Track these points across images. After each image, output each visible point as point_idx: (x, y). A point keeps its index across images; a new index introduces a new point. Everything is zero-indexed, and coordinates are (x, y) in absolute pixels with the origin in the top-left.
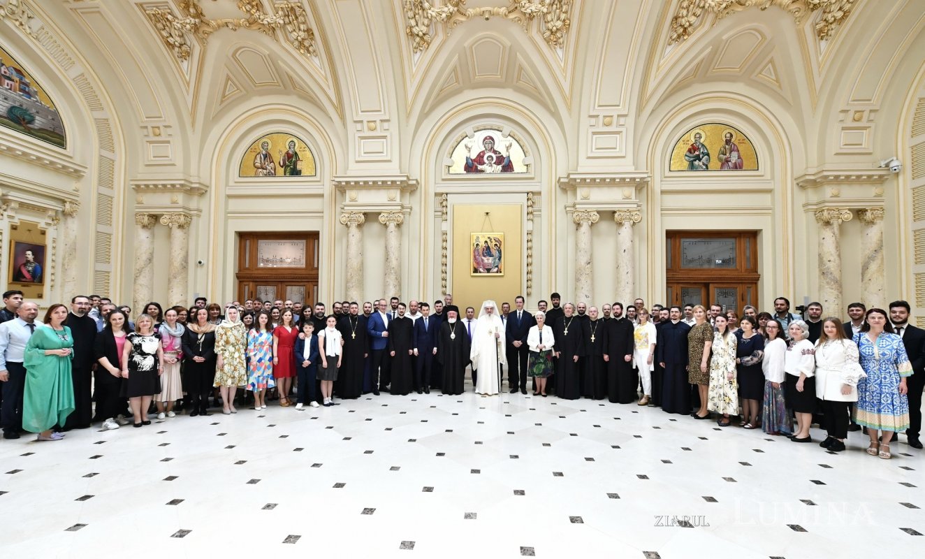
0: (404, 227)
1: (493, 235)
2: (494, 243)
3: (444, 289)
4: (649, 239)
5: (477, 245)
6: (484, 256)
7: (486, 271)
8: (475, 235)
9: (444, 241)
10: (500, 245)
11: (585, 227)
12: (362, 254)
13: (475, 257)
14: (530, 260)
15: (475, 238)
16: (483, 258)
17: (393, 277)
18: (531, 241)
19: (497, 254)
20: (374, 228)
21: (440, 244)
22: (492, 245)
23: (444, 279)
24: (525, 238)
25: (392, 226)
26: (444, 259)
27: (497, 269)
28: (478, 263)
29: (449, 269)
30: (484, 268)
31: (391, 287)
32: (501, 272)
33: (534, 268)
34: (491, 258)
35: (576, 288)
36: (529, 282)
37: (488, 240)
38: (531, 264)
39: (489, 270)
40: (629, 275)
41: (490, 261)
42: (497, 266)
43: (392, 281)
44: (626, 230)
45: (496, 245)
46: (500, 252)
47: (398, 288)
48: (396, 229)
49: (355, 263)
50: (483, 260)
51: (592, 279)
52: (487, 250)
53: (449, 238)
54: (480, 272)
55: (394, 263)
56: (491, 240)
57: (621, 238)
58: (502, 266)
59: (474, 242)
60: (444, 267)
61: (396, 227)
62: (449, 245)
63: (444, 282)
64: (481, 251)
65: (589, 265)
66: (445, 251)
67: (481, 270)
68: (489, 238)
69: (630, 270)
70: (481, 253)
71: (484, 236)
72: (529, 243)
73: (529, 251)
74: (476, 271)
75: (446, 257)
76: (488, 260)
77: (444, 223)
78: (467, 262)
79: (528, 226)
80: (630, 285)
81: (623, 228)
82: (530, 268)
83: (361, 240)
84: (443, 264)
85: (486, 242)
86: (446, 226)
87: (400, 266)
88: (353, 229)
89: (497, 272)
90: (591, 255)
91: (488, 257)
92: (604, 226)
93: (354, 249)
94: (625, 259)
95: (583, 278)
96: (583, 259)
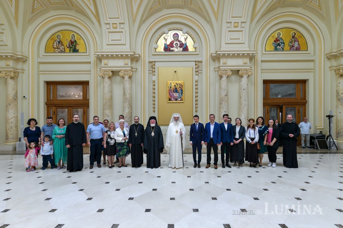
0: (133, 78)
1: (178, 82)
2: (179, 86)
3: (154, 109)
4: (255, 84)
5: (171, 87)
6: (174, 93)
7: (175, 100)
8: (169, 82)
9: (153, 85)
10: (182, 87)
11: (224, 78)
12: (111, 91)
13: (169, 93)
14: (197, 94)
15: (169, 83)
16: (173, 93)
17: (127, 103)
18: (197, 85)
19: (181, 92)
20: (118, 79)
21: (152, 87)
22: (178, 87)
23: (154, 104)
24: (194, 84)
25: (126, 77)
26: (154, 94)
27: (180, 99)
28: (171, 96)
29: (156, 99)
30: (174, 99)
31: (127, 108)
32: (182, 100)
33: (199, 98)
34: (177, 94)
35: (220, 108)
36: (197, 106)
37: (176, 85)
38: (197, 97)
39: (176, 100)
40: (246, 101)
41: (177, 95)
42: (181, 98)
43: (127, 105)
44: (244, 80)
45: (180, 87)
46: (182, 91)
47: (130, 108)
48: (129, 79)
49: (107, 96)
50: (173, 95)
51: (228, 103)
52: (175, 89)
53: (156, 84)
54: (172, 101)
55: (128, 96)
56: (177, 84)
57: (242, 83)
58: (183, 97)
59: (169, 85)
60: (154, 98)
61: (129, 78)
62: (156, 87)
63: (154, 106)
64: (172, 90)
65: (226, 97)
66: (154, 91)
67: (173, 99)
68: (176, 84)
69: (246, 99)
70: (172, 91)
71: (174, 83)
72: (197, 86)
73: (197, 90)
74: (170, 100)
75: (155, 93)
76: (176, 95)
77: (154, 77)
78: (166, 96)
79: (196, 78)
80: (247, 106)
81: (243, 78)
82: (197, 98)
83: (111, 85)
84: (153, 97)
85: (175, 86)
86: (154, 78)
87: (131, 98)
88: (106, 79)
89: (181, 100)
90: (227, 92)
91: (176, 93)
92: (234, 78)
93: (107, 90)
94: (244, 94)
95: (223, 103)
96: (223, 94)
